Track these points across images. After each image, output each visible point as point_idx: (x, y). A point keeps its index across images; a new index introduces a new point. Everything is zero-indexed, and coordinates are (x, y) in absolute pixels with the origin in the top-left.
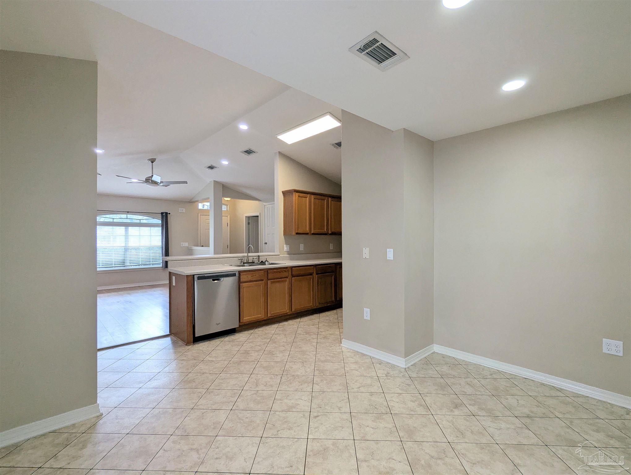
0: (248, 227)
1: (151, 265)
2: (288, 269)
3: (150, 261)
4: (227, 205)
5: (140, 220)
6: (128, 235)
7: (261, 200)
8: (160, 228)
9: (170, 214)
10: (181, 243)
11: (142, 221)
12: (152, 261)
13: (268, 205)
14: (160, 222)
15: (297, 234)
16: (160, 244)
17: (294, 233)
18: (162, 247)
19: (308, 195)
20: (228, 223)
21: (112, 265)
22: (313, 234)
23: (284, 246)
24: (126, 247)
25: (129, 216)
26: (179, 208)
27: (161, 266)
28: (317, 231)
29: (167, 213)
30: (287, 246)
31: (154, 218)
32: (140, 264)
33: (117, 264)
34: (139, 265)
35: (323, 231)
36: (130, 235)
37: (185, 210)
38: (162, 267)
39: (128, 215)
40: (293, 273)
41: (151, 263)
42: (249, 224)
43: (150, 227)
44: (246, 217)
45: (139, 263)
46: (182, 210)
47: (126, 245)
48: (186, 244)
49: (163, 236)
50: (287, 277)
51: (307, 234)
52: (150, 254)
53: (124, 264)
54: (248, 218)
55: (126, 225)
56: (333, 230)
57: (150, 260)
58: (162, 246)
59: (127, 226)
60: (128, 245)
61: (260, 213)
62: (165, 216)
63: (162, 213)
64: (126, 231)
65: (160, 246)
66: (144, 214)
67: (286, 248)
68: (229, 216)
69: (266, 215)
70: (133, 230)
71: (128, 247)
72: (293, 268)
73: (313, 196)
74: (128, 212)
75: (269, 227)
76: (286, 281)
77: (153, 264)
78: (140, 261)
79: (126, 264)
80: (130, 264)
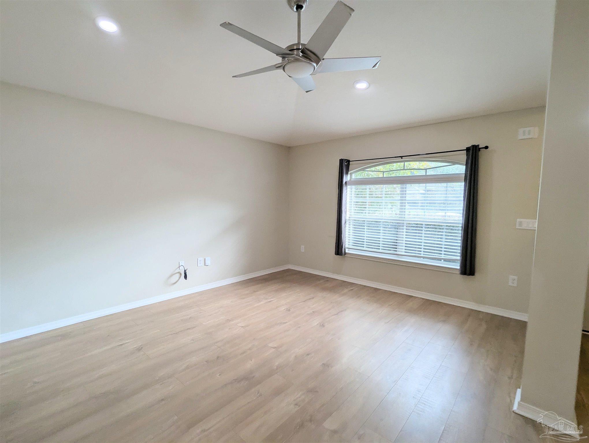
1: (442, 260)
3: (441, 254)
5: (425, 169)
9: (487, 147)
10: (518, 220)
11: (431, 172)
12: (444, 254)
14: (460, 169)
21: (379, 249)
24: (400, 220)
25: (408, 164)
26: (520, 130)
27: (456, 266)
29: (477, 147)
31: (452, 164)
32: (422, 255)
33: (386, 250)
34: (420, 257)
39: (405, 163)
41: (443, 256)
43: (446, 183)
45: (420, 254)
46: (528, 132)
48: (531, 224)
53: (396, 251)
55: (403, 181)
57: (441, 250)
59: (404, 184)
62: (473, 154)
63: (468, 149)
64: (403, 191)
66: (432, 157)
70: (413, 190)
71: (403, 220)
74: (402, 157)
77: (445, 260)
78: (422, 250)
79: (399, 251)
80: (405, 252)
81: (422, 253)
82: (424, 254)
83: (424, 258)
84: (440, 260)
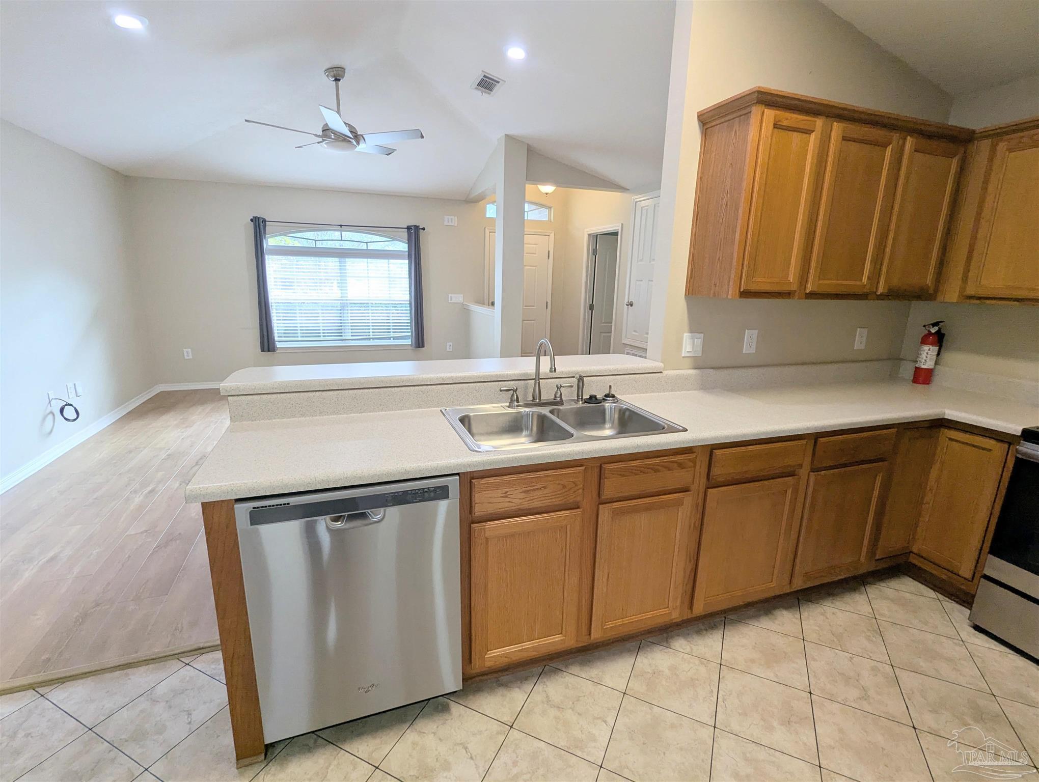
0: (592, 260)
1: (392, 339)
2: (692, 456)
3: (390, 332)
4: (551, 208)
5: (367, 243)
6: (346, 276)
7: (629, 190)
8: (407, 262)
9: (424, 229)
10: (450, 295)
11: (371, 247)
12: (393, 332)
13: (644, 201)
14: (403, 247)
15: (746, 294)
16: (406, 296)
17: (732, 291)
18: (410, 304)
19: (819, 122)
20: (549, 252)
21: (320, 336)
22: (812, 295)
23: (682, 338)
24: (343, 300)
25: (347, 235)
26: (445, 217)
27: (409, 342)
28: (831, 284)
29: (417, 227)
30: (693, 338)
31: (394, 239)
32: (371, 337)
33: (328, 336)
34: (369, 339)
35: (858, 283)
36: (349, 277)
37: (456, 220)
38: (411, 345)
39: (343, 233)
40: (716, 471)
41: (392, 335)
42: (595, 252)
43: (388, 259)
44: (589, 235)
45: (369, 335)
46: (451, 220)
47: (342, 297)
48: (458, 298)
49: (411, 279)
50: (686, 490)
51: (788, 295)
52: (388, 316)
53: (341, 336)
54: (595, 238)
55: (342, 254)
56: (895, 282)
57: (390, 329)
58: (410, 300)
59: (342, 257)
60: (347, 297)
61: (622, 224)
62: (414, 234)
63: (409, 228)
64: (342, 267)
65: (407, 301)
66: (373, 231)
67: (689, 345)
68: (552, 235)
69: (637, 228)
70: (355, 265)
71: (347, 300)
72: (717, 452)
73: (837, 128)
74: (341, 226)
75: (641, 260)
76: (680, 503)
77: (394, 338)
78: (371, 331)
79: (345, 336)
80: (352, 336)
81: (371, 334)
82: (373, 335)
83: (373, 339)
84: (389, 338)
